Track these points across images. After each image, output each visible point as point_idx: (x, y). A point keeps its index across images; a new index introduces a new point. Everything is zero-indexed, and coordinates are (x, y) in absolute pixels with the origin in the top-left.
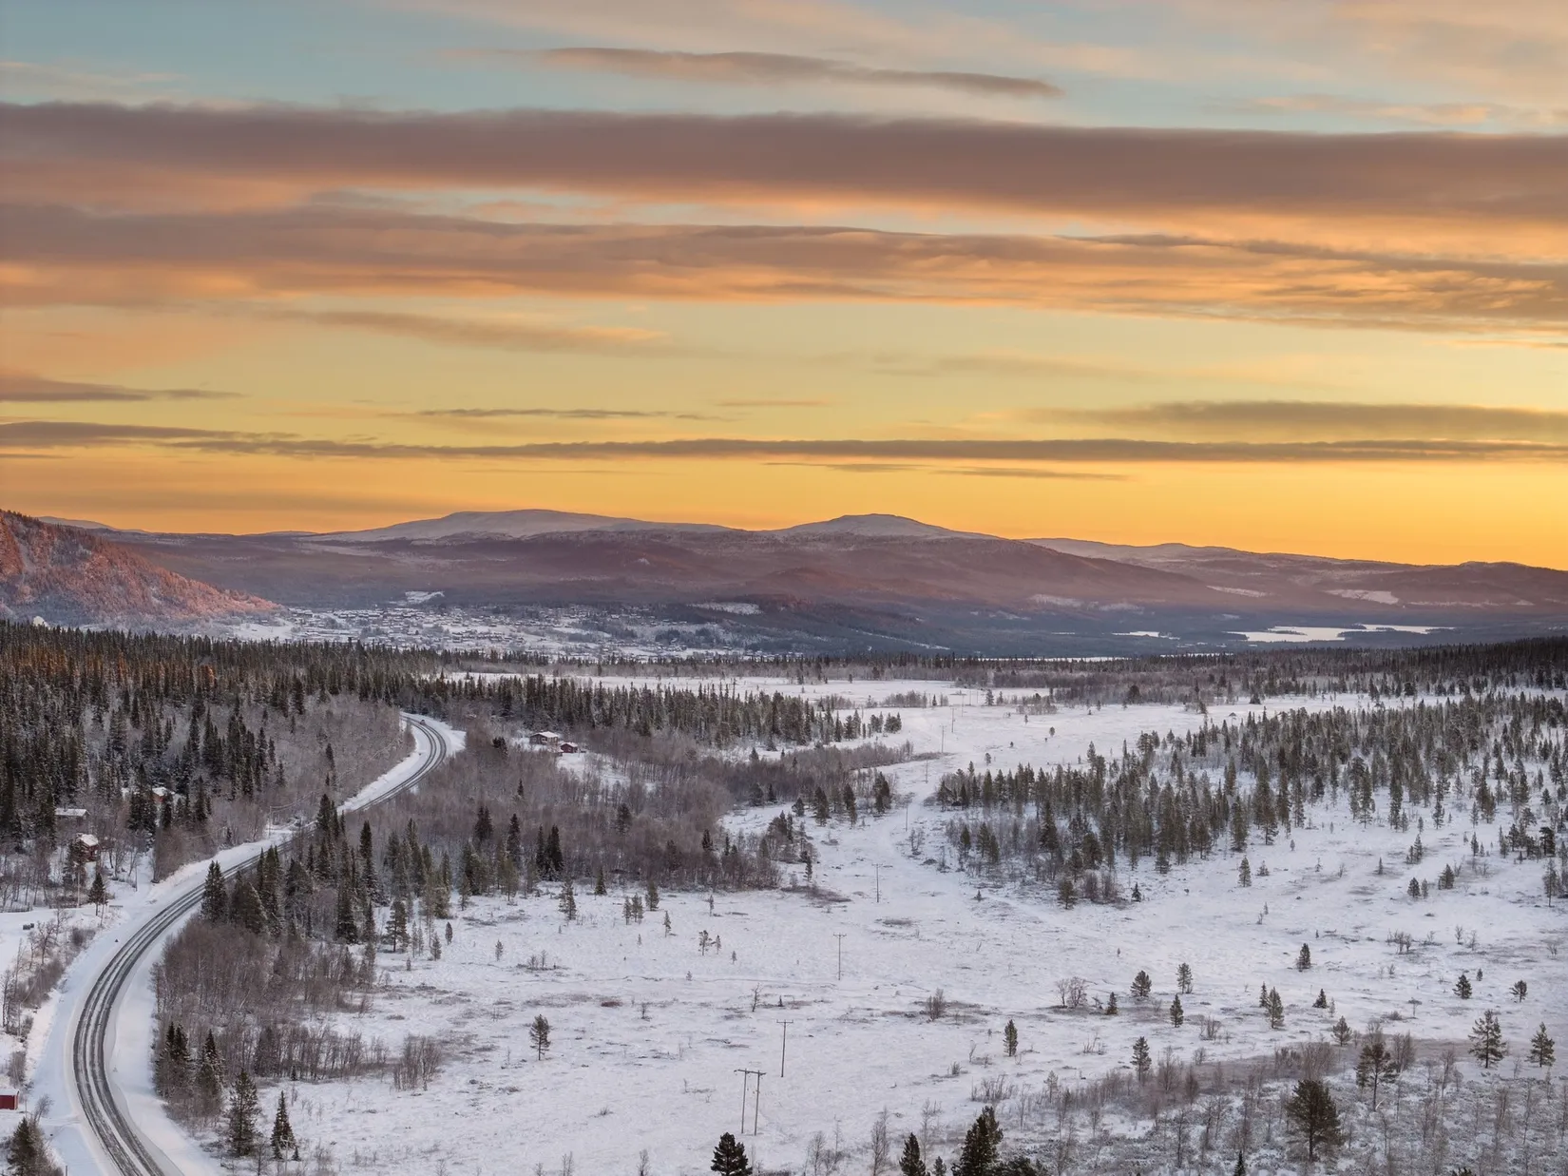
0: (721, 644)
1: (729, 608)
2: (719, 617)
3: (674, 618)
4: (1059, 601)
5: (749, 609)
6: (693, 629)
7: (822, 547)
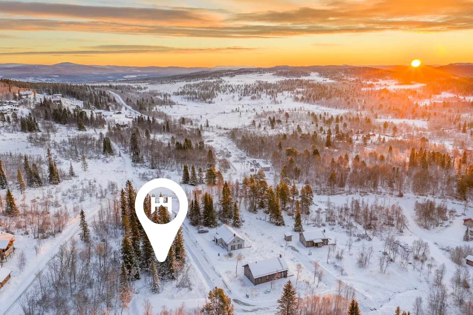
0: (55, 81)
1: (55, 76)
2: (54, 77)
3: (47, 78)
4: (96, 73)
5: (58, 76)
6: (50, 79)
7: (59, 67)
